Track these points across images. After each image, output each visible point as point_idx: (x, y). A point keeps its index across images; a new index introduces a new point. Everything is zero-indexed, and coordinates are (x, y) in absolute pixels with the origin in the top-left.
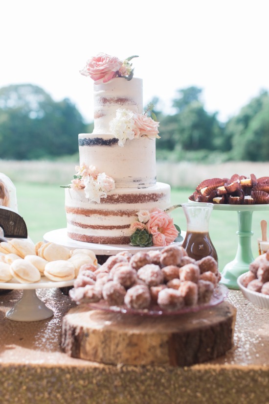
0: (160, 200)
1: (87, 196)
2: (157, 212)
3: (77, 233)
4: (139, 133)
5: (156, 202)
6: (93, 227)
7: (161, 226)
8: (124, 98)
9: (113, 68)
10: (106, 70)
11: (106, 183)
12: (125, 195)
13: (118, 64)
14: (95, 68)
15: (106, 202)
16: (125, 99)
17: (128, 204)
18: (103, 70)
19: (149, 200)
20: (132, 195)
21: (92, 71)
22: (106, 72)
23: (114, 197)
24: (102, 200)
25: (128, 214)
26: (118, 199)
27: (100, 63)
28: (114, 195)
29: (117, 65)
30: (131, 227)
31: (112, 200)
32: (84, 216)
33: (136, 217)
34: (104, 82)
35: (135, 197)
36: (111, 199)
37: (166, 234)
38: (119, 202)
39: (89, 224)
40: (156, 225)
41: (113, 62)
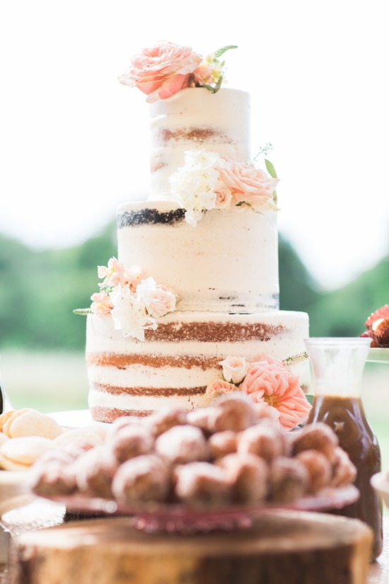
0: (274, 339)
1: (118, 326)
2: (265, 362)
3: (102, 405)
4: (229, 197)
5: (264, 342)
6: (132, 392)
7: (271, 391)
8: (204, 128)
9: (181, 68)
10: (165, 72)
11: (156, 298)
12: (197, 324)
13: (192, 61)
14: (146, 69)
15: (156, 339)
16: (207, 132)
17: (203, 343)
18: (159, 72)
19: (248, 337)
20: (211, 324)
21: (138, 75)
22: (166, 75)
23: (173, 327)
24: (149, 334)
25: (204, 364)
26: (181, 332)
27: (156, 59)
28: (173, 324)
29: (189, 63)
30: (207, 391)
31: (168, 334)
32: (115, 368)
33: (218, 372)
34: (164, 96)
35: (218, 329)
36: (166, 332)
37: (282, 407)
38: (183, 338)
39: (124, 386)
40: (261, 389)
41: (181, 57)
